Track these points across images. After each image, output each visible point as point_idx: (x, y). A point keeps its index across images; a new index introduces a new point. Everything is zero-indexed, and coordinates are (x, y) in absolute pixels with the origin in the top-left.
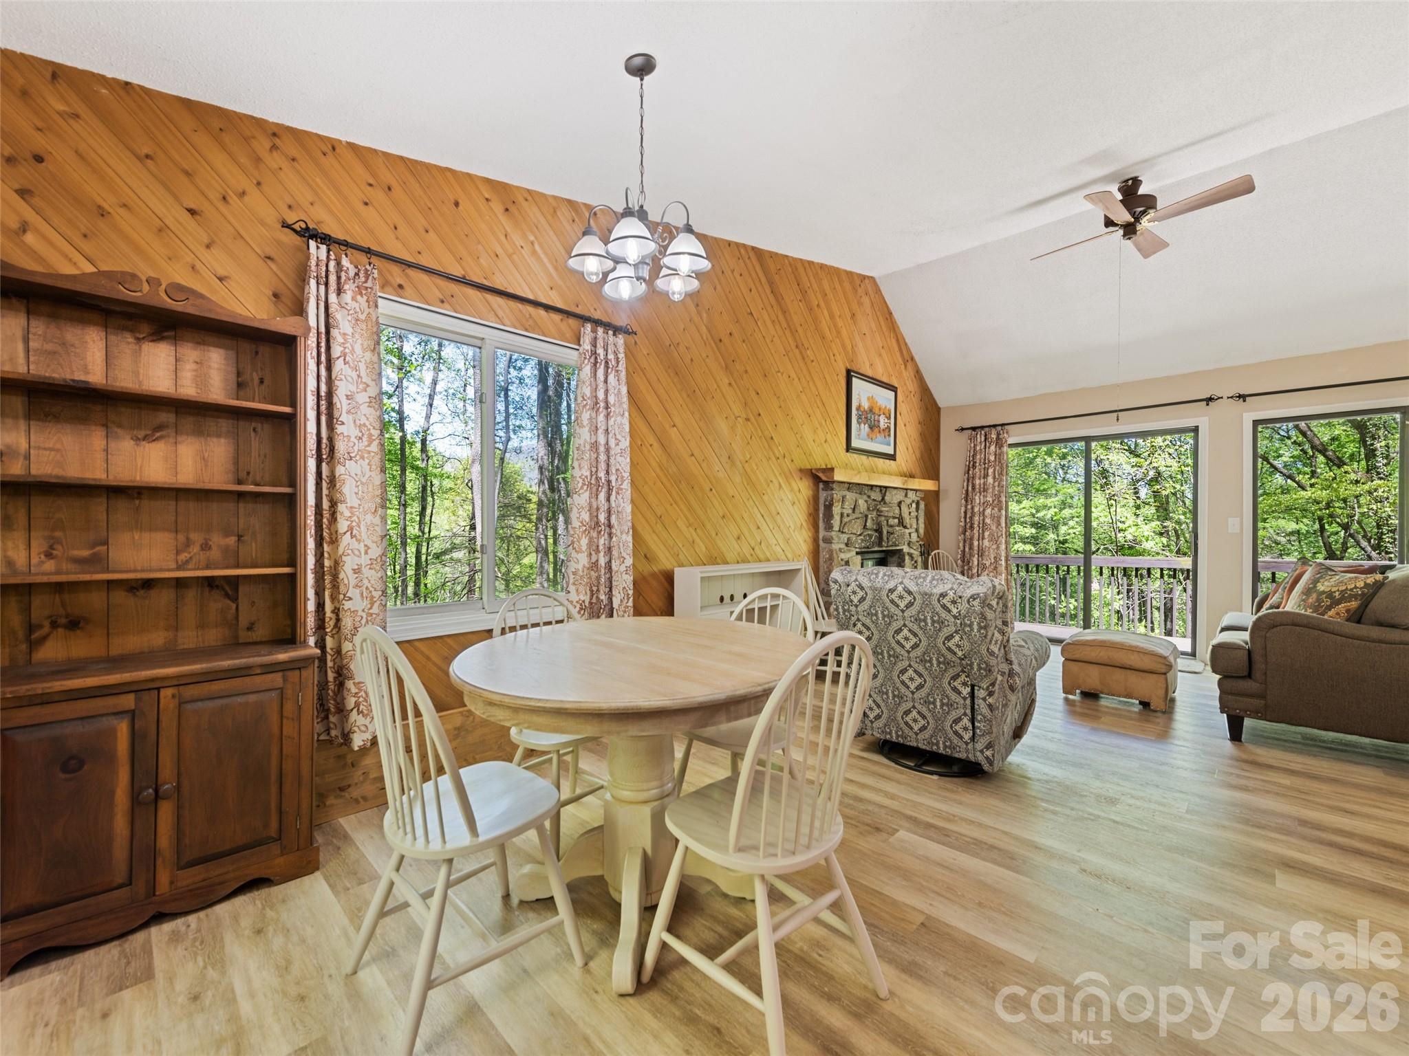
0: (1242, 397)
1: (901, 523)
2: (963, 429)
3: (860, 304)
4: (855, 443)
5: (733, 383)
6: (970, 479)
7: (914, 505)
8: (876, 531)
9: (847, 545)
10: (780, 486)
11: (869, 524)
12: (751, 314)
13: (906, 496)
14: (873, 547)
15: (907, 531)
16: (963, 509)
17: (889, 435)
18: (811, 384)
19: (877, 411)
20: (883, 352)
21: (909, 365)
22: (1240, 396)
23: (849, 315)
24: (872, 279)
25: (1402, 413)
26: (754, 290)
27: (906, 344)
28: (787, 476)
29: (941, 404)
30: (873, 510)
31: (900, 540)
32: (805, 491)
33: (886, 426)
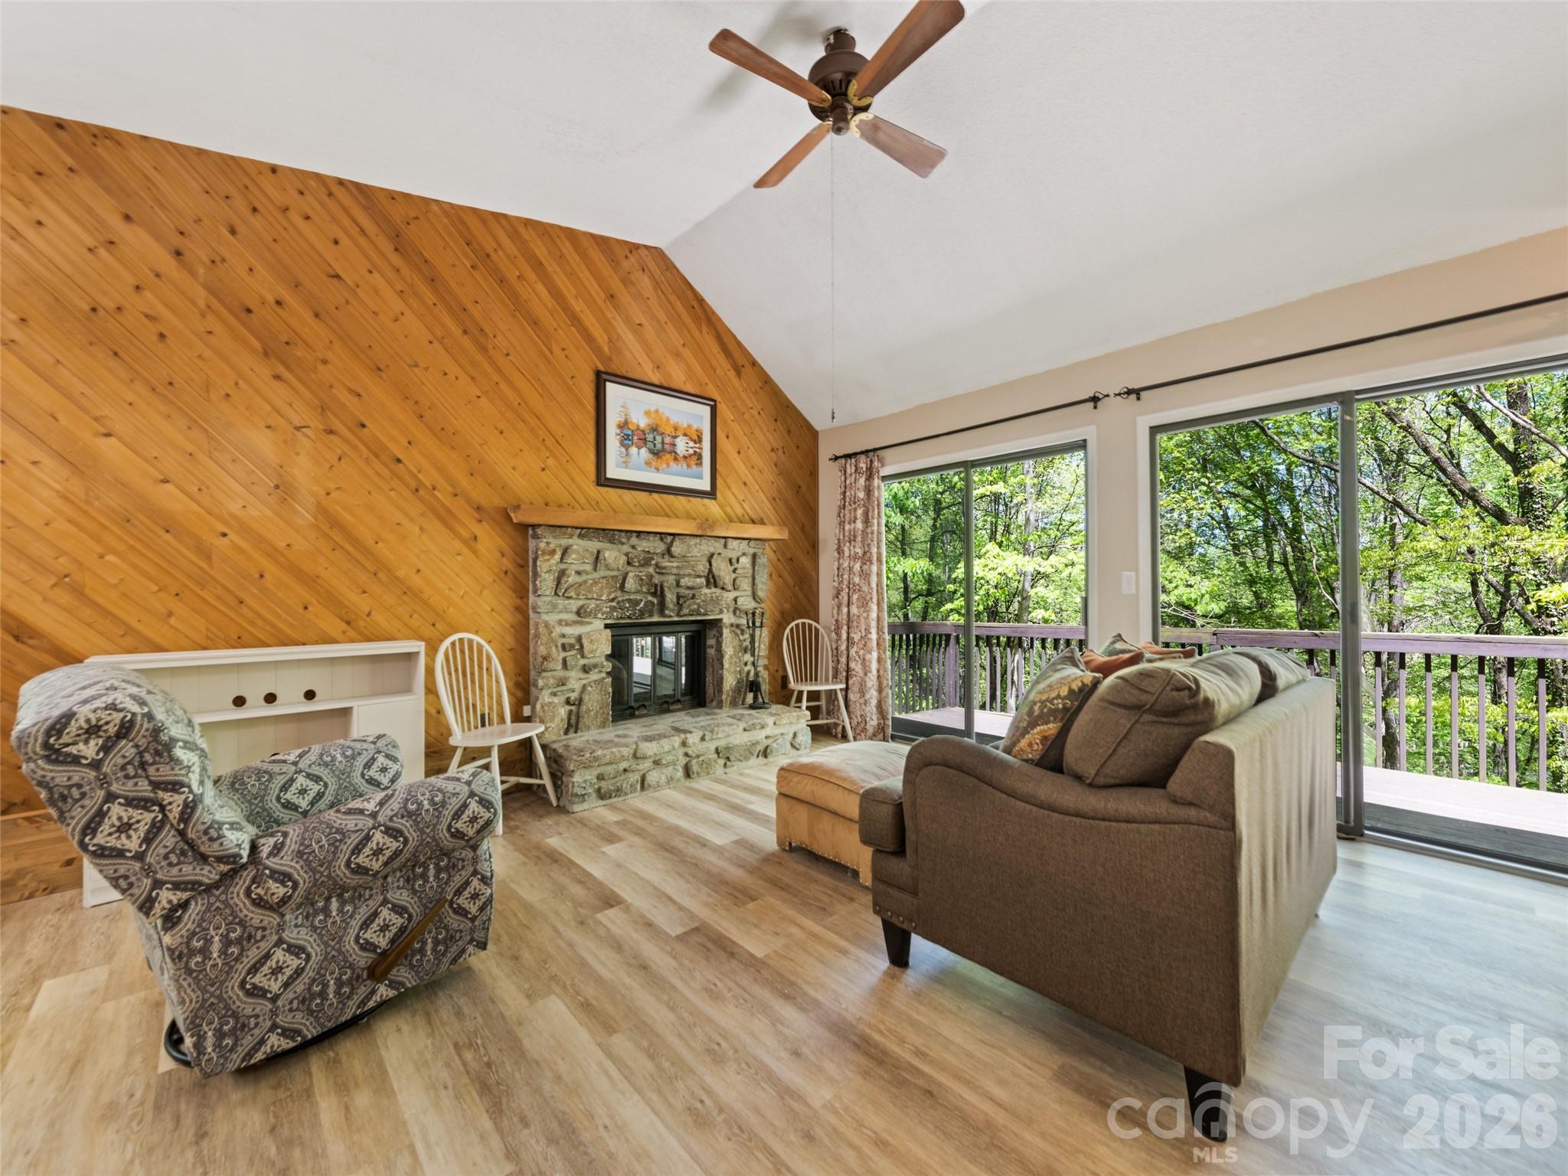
0: (1135, 393)
1: (712, 580)
2: (836, 458)
3: (626, 281)
4: (613, 472)
5: (288, 376)
6: (842, 524)
7: (745, 561)
8: (654, 594)
9: (578, 613)
10: (423, 529)
11: (631, 584)
12: (338, 277)
13: (725, 546)
14: (642, 614)
15: (732, 595)
16: (836, 565)
17: (699, 463)
18: (503, 386)
19: (669, 430)
20: (686, 353)
21: (748, 370)
22: (1129, 392)
23: (599, 296)
24: (657, 253)
25: (1342, 403)
26: (344, 241)
27: (739, 344)
28: (446, 518)
29: (817, 428)
30: (641, 566)
31: (710, 607)
32: (491, 541)
33: (691, 451)
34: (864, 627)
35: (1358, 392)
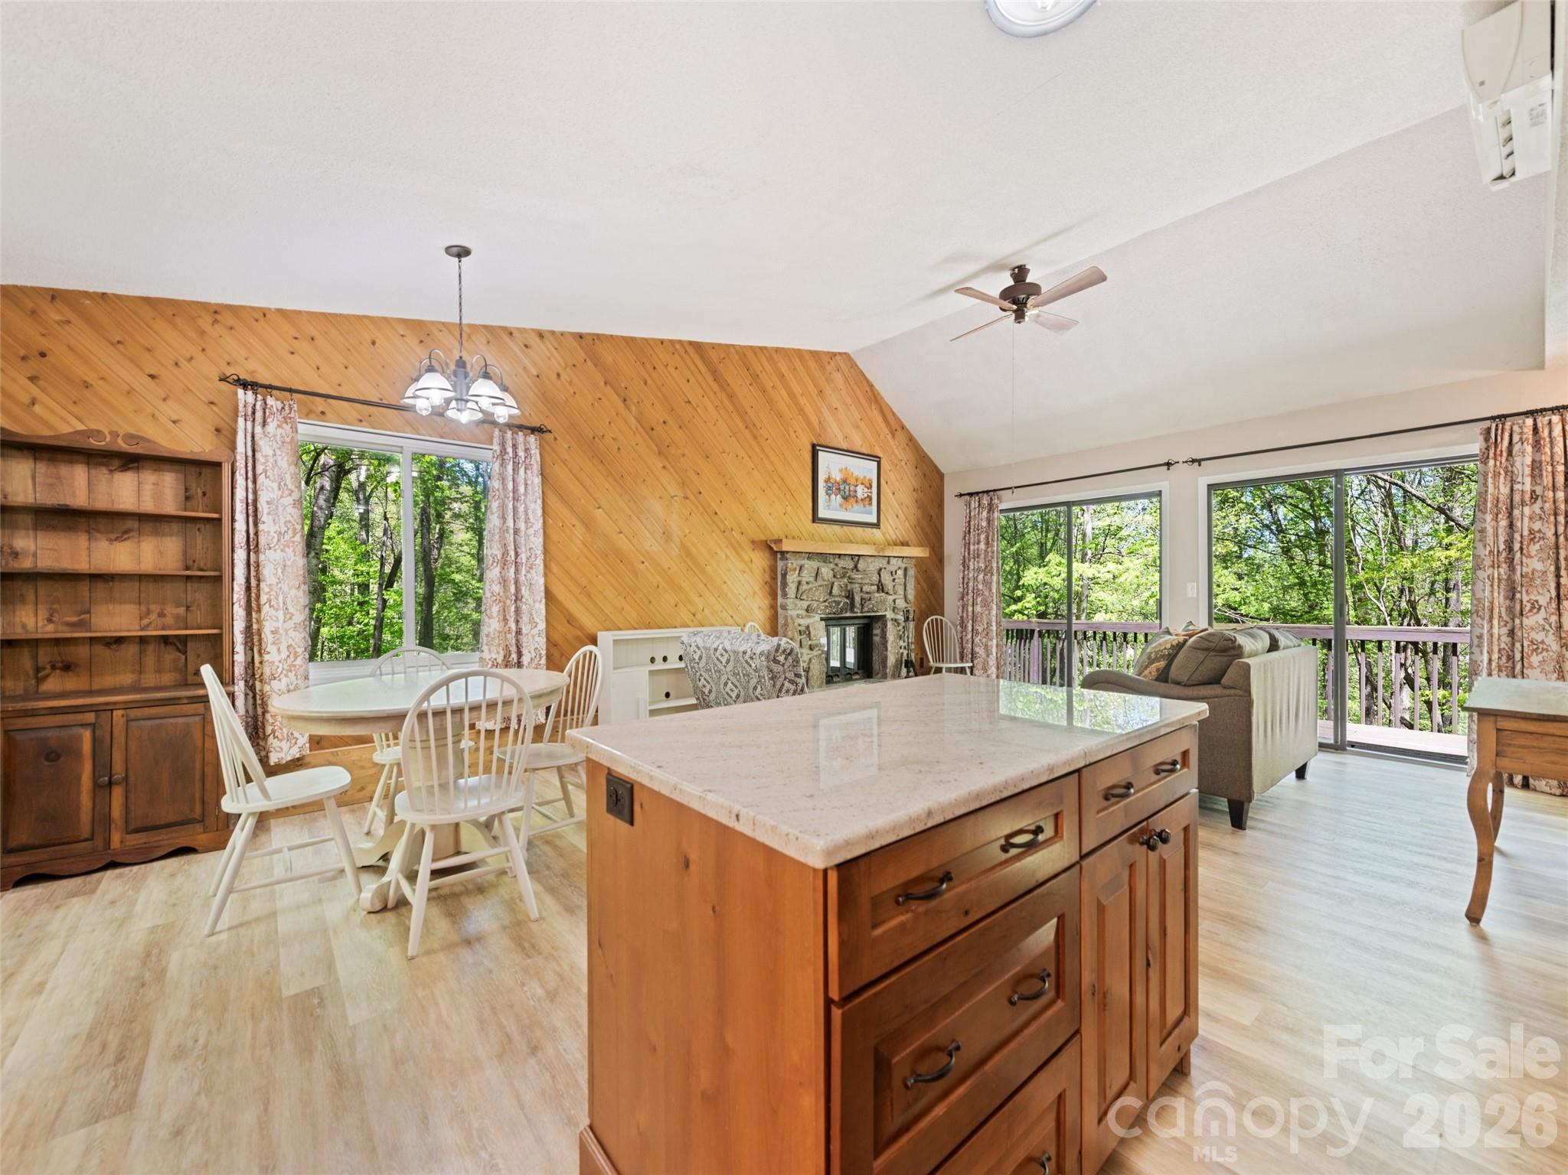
0: (1199, 461)
1: (881, 588)
2: (961, 495)
3: (829, 380)
4: (823, 513)
5: (668, 466)
6: (967, 545)
7: (900, 573)
8: (847, 597)
9: (807, 611)
10: (727, 556)
11: (835, 591)
12: (689, 402)
13: (888, 562)
14: (841, 612)
15: (891, 598)
16: (961, 575)
17: (871, 504)
18: (765, 461)
19: (853, 482)
20: (862, 424)
21: (899, 434)
22: (1193, 461)
23: (814, 392)
24: (846, 356)
25: (1336, 476)
26: (692, 380)
27: (894, 414)
28: (736, 548)
29: (942, 471)
30: (841, 578)
31: (880, 607)
32: (760, 561)
33: (866, 495)
34: (985, 622)
35: (1346, 470)
